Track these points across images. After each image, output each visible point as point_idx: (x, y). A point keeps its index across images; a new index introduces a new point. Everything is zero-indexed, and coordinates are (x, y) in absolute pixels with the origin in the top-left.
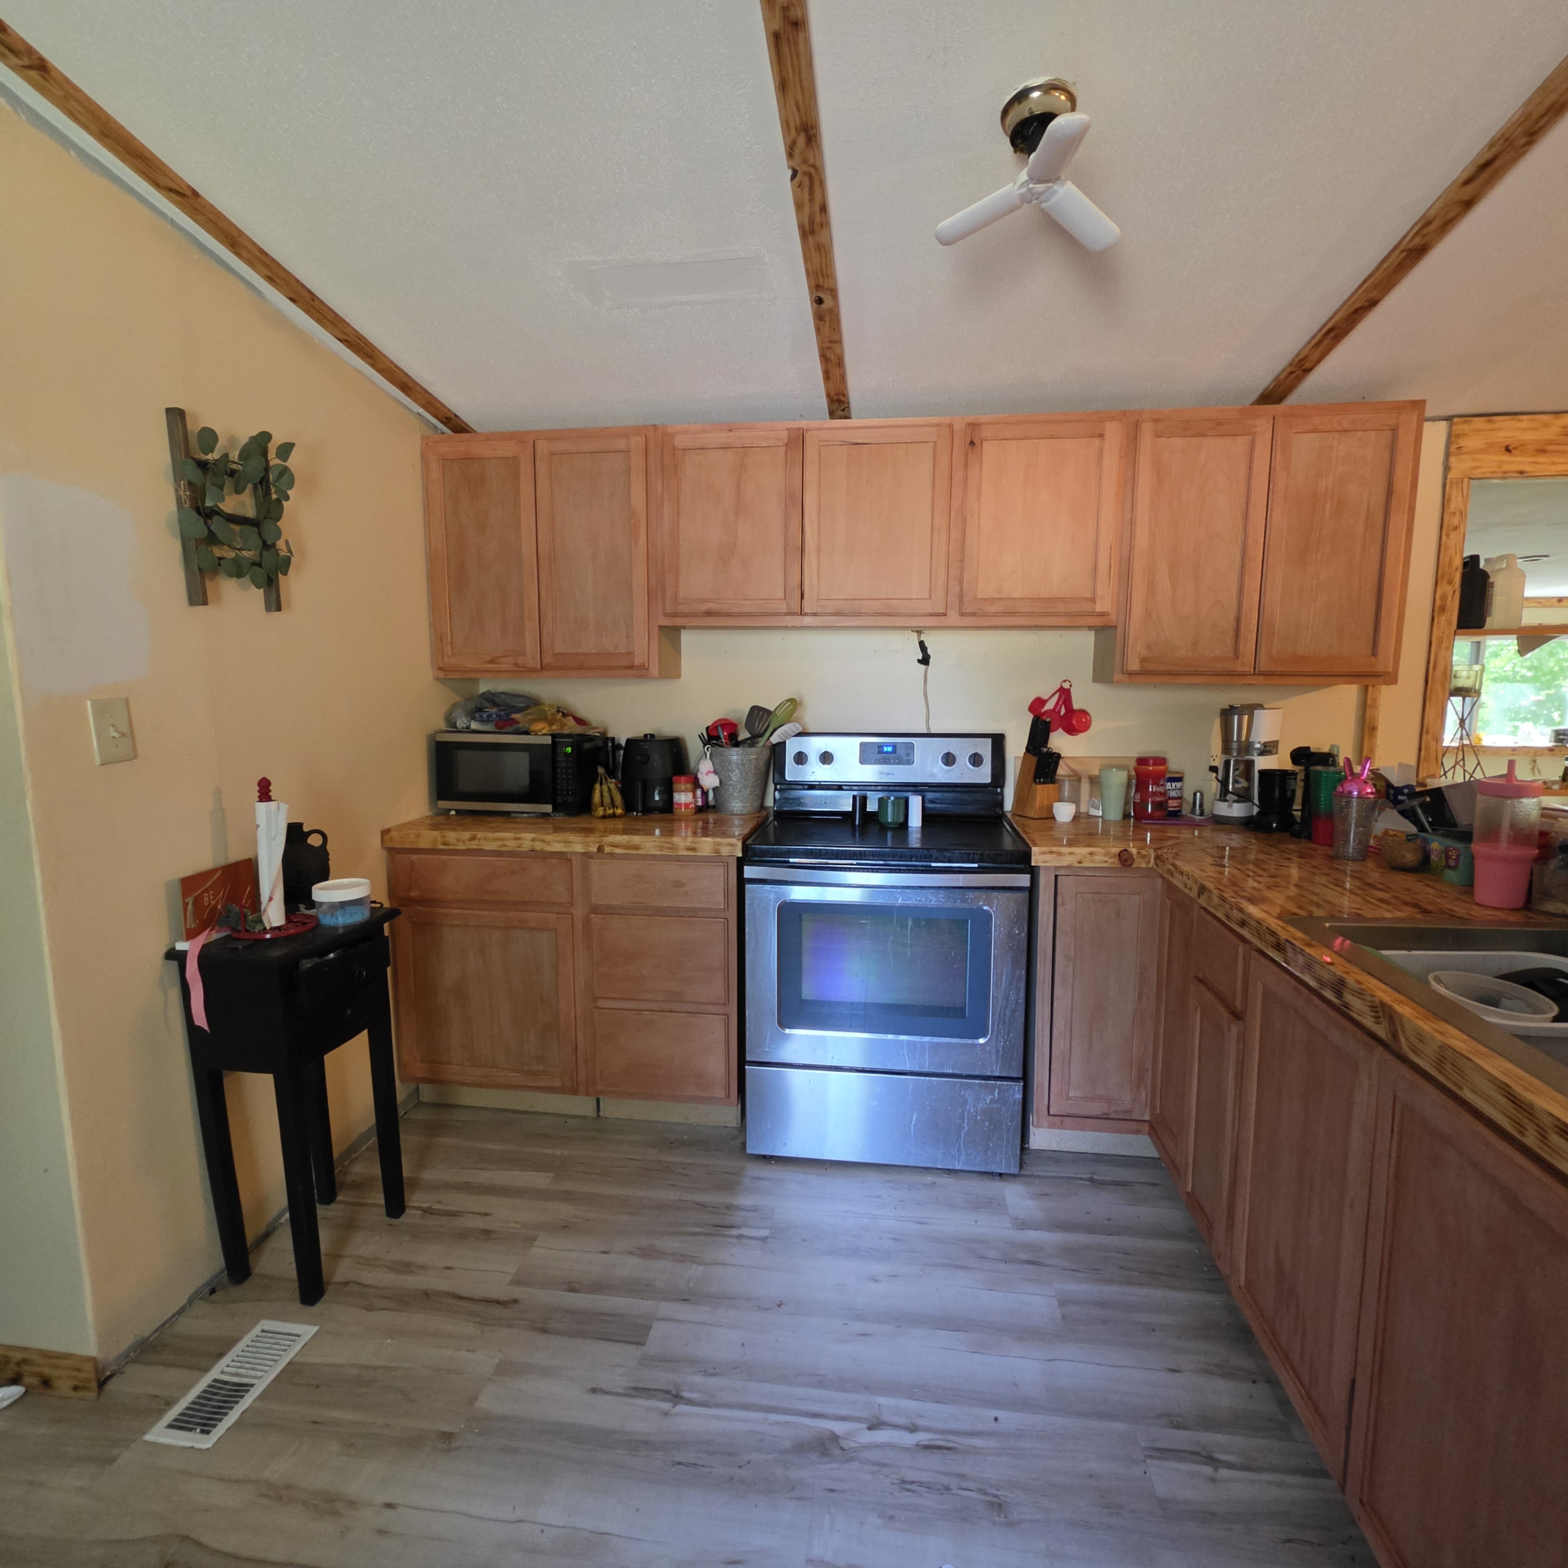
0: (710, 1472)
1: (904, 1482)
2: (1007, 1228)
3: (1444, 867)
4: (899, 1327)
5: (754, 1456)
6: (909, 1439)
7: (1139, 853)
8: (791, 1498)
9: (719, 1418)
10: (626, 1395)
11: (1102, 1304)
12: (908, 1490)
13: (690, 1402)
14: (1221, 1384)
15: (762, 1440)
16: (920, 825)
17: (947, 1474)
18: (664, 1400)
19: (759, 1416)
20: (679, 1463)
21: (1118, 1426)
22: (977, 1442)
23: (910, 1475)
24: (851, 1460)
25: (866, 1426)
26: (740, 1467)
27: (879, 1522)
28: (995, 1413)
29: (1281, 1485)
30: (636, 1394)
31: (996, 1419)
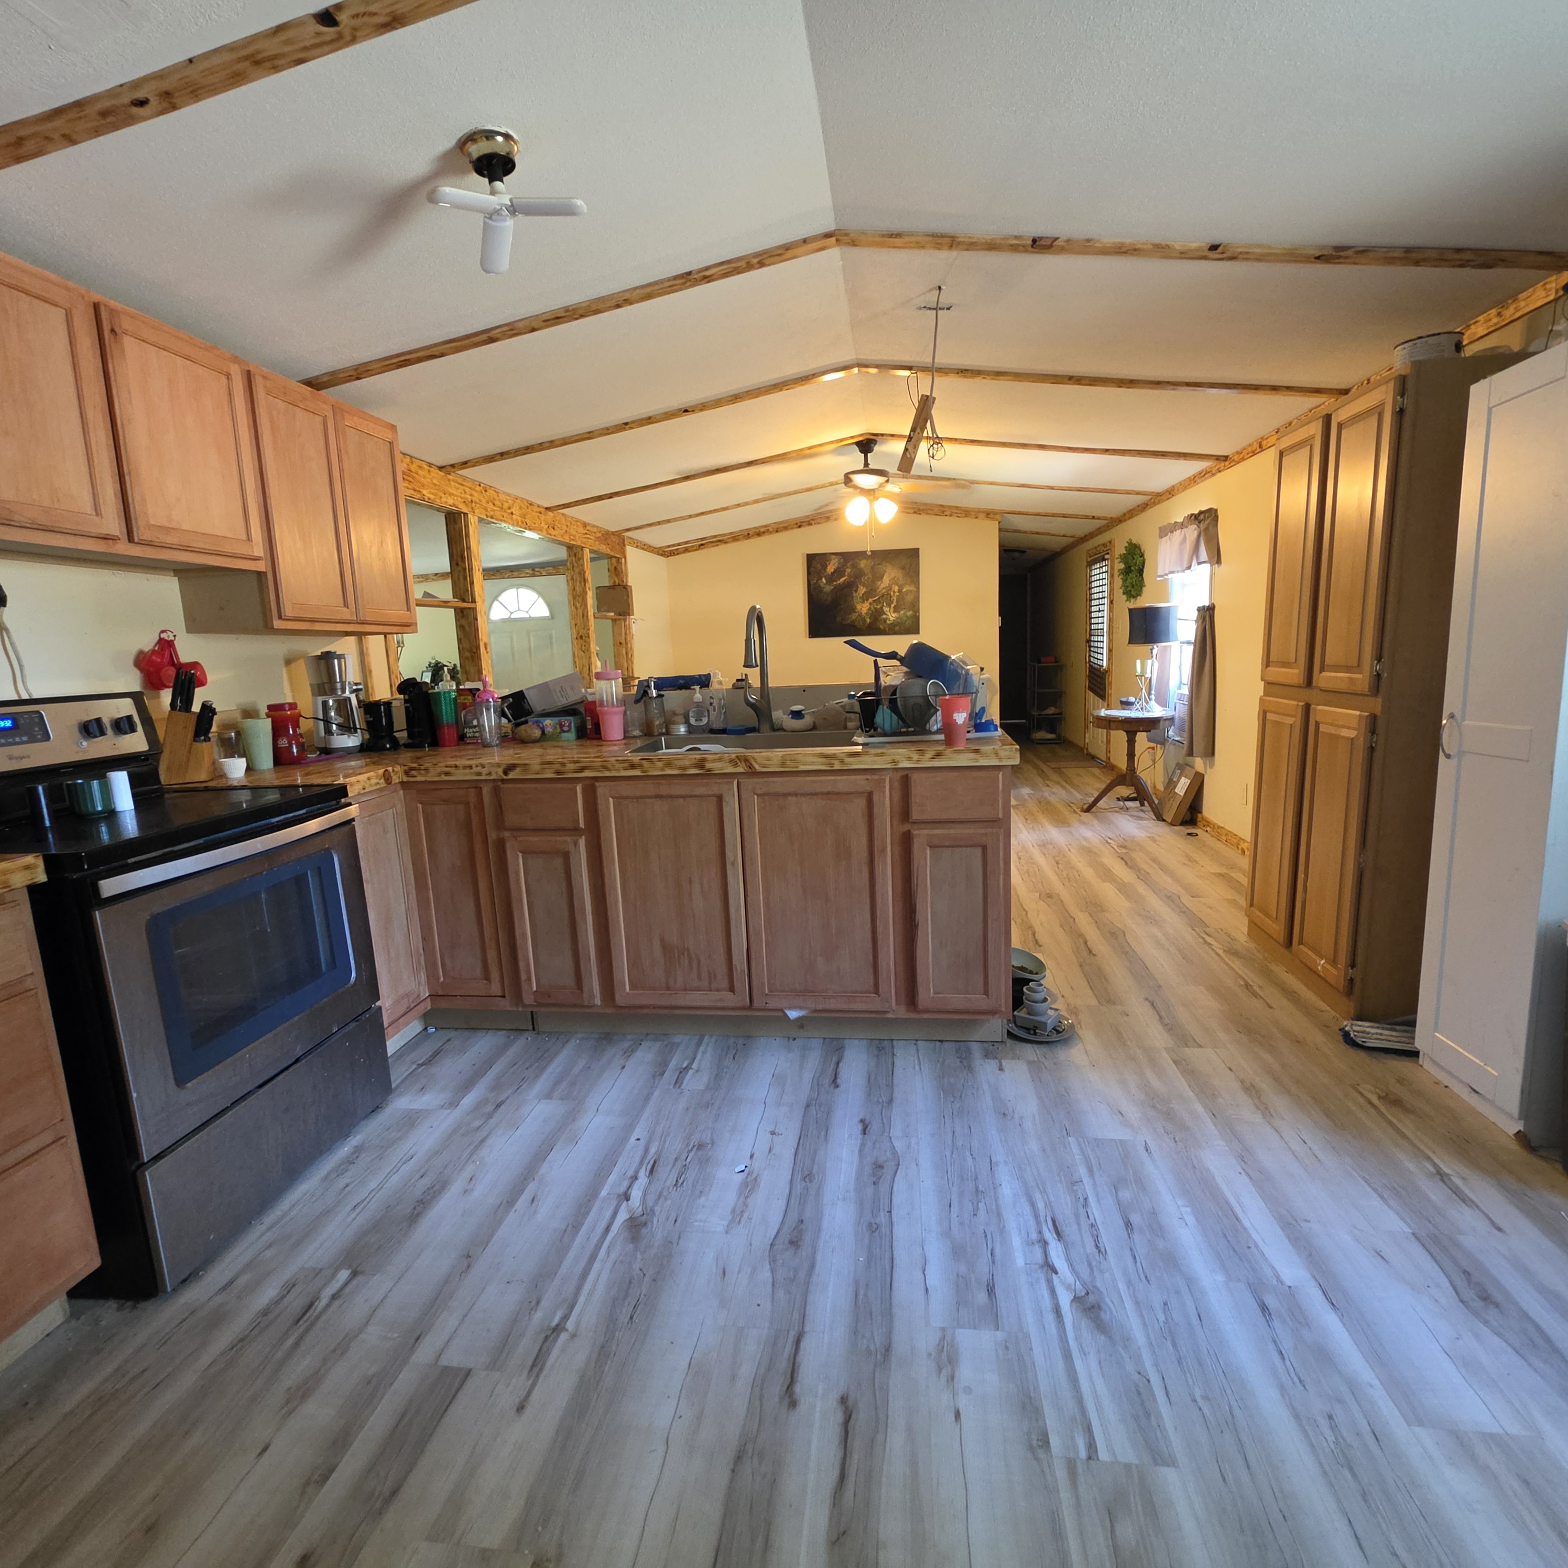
0: (645, 1295)
1: (676, 1185)
2: (449, 1114)
3: (560, 733)
4: (534, 1179)
5: (637, 1266)
6: (643, 1179)
7: (393, 770)
8: (678, 1243)
9: (591, 1294)
10: (538, 1376)
11: (557, 1083)
12: (682, 1183)
13: (566, 1318)
14: (639, 1054)
15: (622, 1262)
16: (133, 807)
17: (674, 1166)
18: (555, 1340)
19: (597, 1266)
20: (631, 1318)
21: (656, 1093)
22: (653, 1150)
23: (672, 1179)
24: (652, 1211)
25: (625, 1202)
26: (644, 1275)
27: (703, 1199)
28: (633, 1140)
29: (704, 1053)
30: (539, 1365)
31: (638, 1139)
